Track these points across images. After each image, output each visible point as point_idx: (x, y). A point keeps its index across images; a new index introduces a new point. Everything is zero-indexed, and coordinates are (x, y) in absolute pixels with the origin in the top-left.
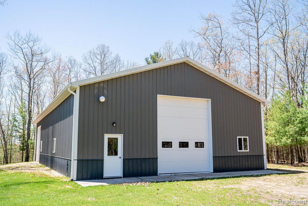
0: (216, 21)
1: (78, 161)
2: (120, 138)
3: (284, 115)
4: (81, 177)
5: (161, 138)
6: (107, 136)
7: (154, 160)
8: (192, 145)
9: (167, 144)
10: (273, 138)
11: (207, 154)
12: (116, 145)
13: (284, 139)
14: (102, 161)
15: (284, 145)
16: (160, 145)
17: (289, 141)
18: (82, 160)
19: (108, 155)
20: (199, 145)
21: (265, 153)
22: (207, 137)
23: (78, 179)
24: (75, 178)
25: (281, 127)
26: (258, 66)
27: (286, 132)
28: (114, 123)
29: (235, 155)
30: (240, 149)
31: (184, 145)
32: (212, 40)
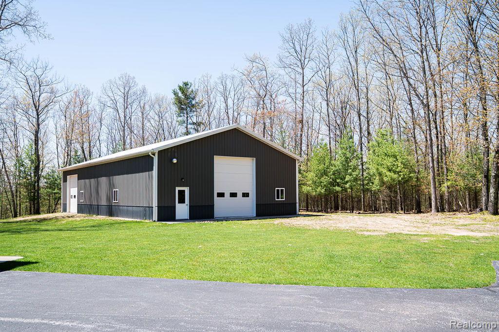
0: (261, 63)
1: (158, 207)
2: (187, 190)
3: (321, 167)
4: (160, 219)
5: (217, 190)
6: (177, 189)
7: (212, 207)
8: (240, 195)
9: (221, 195)
10: (311, 188)
11: (251, 201)
12: (184, 196)
13: (319, 189)
14: (175, 207)
15: (319, 194)
16: (215, 195)
17: (323, 191)
18: (161, 207)
19: (179, 203)
20: (245, 195)
21: (297, 201)
22: (251, 188)
23: (158, 221)
24: (156, 220)
25: (317, 178)
26: (302, 115)
27: (321, 182)
28: (182, 179)
29: (273, 203)
30: (278, 198)
31: (233, 195)
32: (257, 82)
